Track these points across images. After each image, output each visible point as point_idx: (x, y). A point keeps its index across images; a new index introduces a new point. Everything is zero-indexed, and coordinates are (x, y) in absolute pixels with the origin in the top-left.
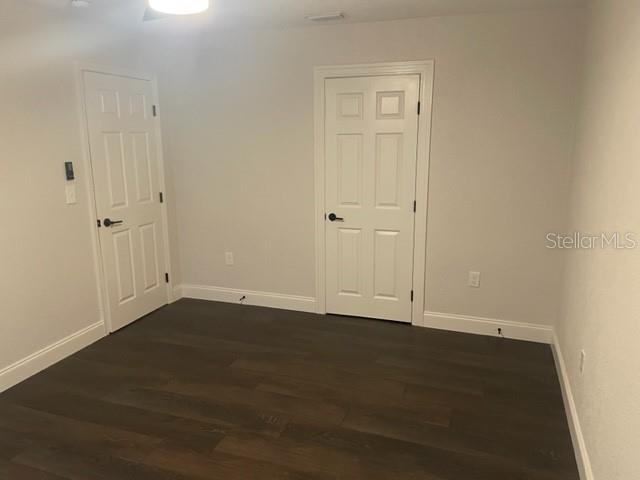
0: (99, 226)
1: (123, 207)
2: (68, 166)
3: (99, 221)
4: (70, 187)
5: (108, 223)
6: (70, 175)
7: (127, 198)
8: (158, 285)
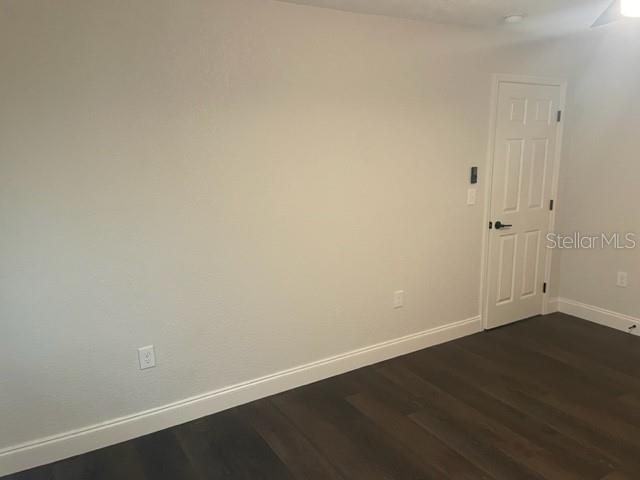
0: (490, 227)
1: (514, 211)
2: (474, 170)
3: (491, 223)
4: (472, 190)
5: (498, 225)
6: (474, 179)
7: (518, 204)
8: (535, 293)
